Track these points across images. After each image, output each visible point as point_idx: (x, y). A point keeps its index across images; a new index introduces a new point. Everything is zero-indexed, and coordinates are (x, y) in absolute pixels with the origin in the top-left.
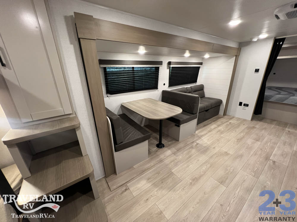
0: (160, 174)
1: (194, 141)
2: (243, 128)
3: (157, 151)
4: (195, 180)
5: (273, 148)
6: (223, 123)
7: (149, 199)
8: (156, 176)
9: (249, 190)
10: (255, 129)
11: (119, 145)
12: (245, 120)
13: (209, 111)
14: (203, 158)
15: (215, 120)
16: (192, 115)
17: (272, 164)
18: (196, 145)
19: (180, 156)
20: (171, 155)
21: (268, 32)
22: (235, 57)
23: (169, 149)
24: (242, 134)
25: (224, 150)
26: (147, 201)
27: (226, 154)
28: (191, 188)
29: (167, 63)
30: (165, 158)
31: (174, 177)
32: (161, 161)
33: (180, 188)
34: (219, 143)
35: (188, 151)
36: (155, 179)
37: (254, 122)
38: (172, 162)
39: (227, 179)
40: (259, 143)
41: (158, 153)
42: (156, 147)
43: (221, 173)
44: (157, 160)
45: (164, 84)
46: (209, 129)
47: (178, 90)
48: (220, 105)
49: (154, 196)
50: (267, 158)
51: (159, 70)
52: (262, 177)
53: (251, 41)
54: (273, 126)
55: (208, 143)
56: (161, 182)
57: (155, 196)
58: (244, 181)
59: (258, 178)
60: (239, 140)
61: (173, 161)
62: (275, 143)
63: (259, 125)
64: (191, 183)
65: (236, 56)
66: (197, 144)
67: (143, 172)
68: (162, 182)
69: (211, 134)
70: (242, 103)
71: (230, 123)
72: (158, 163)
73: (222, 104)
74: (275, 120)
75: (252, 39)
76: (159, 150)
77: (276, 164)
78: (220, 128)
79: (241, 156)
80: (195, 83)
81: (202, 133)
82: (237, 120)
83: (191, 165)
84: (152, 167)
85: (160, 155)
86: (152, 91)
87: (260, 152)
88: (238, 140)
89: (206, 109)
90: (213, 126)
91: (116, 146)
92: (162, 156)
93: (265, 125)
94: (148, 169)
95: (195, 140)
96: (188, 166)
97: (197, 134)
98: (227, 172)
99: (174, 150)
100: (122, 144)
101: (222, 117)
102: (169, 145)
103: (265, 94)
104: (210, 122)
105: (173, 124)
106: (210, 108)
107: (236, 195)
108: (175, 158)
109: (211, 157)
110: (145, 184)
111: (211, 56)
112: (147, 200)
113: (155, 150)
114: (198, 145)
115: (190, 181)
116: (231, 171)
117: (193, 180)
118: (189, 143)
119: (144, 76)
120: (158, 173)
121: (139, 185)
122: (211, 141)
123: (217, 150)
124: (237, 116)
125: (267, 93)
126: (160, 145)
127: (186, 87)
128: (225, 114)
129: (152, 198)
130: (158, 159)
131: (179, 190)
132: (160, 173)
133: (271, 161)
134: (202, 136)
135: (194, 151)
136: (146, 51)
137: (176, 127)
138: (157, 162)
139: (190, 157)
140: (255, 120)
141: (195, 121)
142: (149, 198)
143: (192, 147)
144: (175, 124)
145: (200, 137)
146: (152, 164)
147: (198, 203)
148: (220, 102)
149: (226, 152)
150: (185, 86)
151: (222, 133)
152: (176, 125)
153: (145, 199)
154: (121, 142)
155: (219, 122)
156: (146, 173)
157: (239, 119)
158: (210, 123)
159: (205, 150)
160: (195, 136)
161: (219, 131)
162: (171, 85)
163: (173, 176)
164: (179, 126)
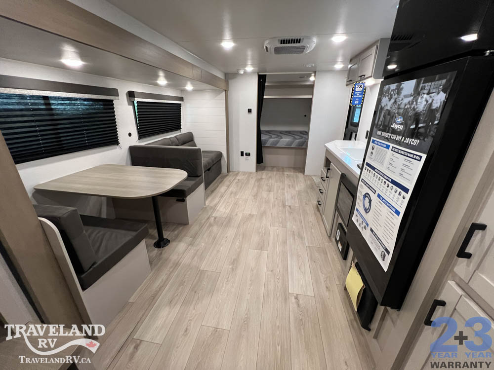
0: (185, 284)
1: (209, 216)
2: (253, 182)
3: (161, 254)
4: (235, 262)
5: (283, 194)
6: (231, 183)
7: (189, 328)
8: (180, 290)
9: (284, 243)
10: (264, 180)
11: (89, 271)
12: (251, 173)
13: (211, 170)
14: (231, 232)
15: (220, 180)
16: (198, 179)
17: (289, 209)
18: (214, 220)
19: (201, 243)
20: (188, 248)
21: (253, 65)
22: (224, 93)
23: (180, 241)
24: (255, 189)
25: (247, 212)
26: (187, 332)
27: (251, 216)
28: (236, 274)
29: (126, 94)
30: (181, 256)
31: (208, 275)
32: (177, 264)
33: (223, 284)
34: (239, 207)
35: (209, 232)
36: (181, 295)
37: (260, 173)
38: (193, 257)
39: (264, 243)
40: (272, 193)
41: (164, 256)
42: (157, 249)
43: (255, 239)
44: (168, 267)
45: (130, 135)
46: (219, 195)
47: (161, 143)
48: (220, 160)
49: (194, 318)
50: (284, 206)
51: (114, 106)
52: (288, 225)
53: (237, 73)
54: (275, 173)
55: (228, 211)
56: (193, 293)
57: (195, 315)
58: (278, 235)
59: (286, 227)
60: (256, 196)
61: (195, 254)
62: (283, 189)
63: (264, 174)
64: (233, 269)
65: (225, 91)
66: (215, 218)
67: (154, 298)
68: (195, 292)
69: (225, 200)
70: (243, 152)
71: (239, 180)
72: (173, 271)
73: (223, 158)
74: (274, 167)
75: (238, 70)
76: (162, 250)
77: (292, 207)
78: (231, 189)
79: (265, 213)
80: (179, 131)
81: (215, 202)
82: (244, 175)
83: (221, 248)
84: (165, 282)
85: (171, 256)
86: (108, 150)
87: (277, 202)
88: (254, 196)
89: (208, 168)
90: (222, 189)
91: (83, 276)
92: (174, 257)
93: (270, 174)
94: (161, 288)
95: (210, 214)
96: (218, 251)
97: (208, 205)
98: (261, 234)
99: (188, 239)
100: (95, 266)
101: (227, 175)
102: (177, 236)
103: (262, 139)
104: (216, 185)
105: (173, 200)
106: (212, 164)
107: (278, 253)
108: (195, 250)
109: (239, 226)
110: (169, 314)
111: (196, 88)
112: (186, 330)
113: (157, 253)
114: (217, 219)
115: (231, 267)
116: (264, 232)
117: (233, 263)
118: (204, 221)
119: (84, 118)
120: (182, 283)
121: (159, 322)
122: (230, 208)
123: (240, 216)
124: (241, 170)
125: (263, 138)
126: (161, 243)
127: (168, 137)
128: (228, 171)
129: (192, 323)
130: (170, 265)
131: (223, 285)
132: (184, 282)
133: (288, 207)
134: (216, 205)
135: (215, 229)
136: (83, 63)
137: (180, 204)
138: (171, 270)
139: (215, 238)
140: (260, 171)
141: (202, 186)
142: (187, 326)
143: (211, 225)
144: (176, 198)
145: (214, 208)
146: (163, 276)
147: (251, 285)
148: (220, 155)
149: (250, 215)
150: (166, 136)
151: (236, 194)
152: (178, 200)
153: (182, 333)
154: (92, 263)
155: (227, 181)
156: (160, 298)
157: (244, 173)
158: (218, 186)
159: (227, 222)
160: (208, 208)
161: (232, 193)
162: (142, 135)
163: (206, 275)
164: (183, 201)
